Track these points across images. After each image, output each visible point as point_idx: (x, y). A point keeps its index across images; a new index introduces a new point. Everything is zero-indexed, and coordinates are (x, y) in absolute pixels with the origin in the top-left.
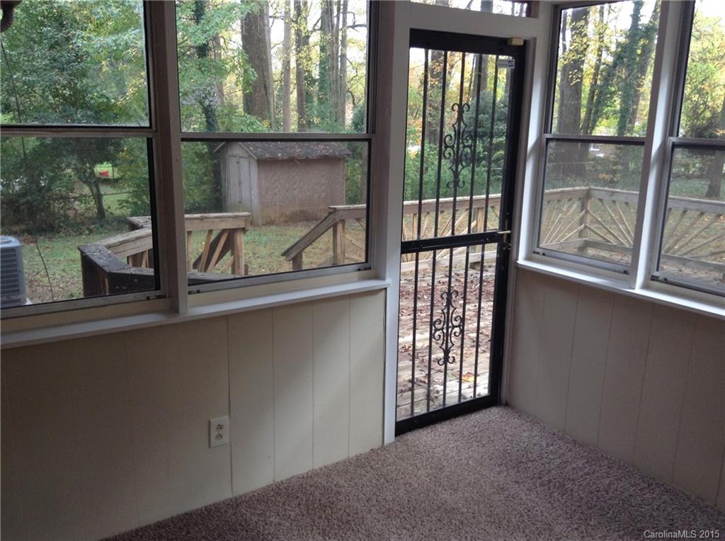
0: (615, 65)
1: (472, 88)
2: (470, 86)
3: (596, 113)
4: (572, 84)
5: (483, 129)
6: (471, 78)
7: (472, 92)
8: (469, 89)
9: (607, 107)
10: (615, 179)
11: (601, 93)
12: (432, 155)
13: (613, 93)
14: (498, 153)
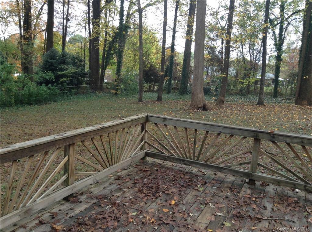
0: (113, 41)
1: (46, 47)
2: (45, 46)
3: (106, 62)
4: (96, 48)
5: (54, 67)
6: (45, 42)
7: (46, 49)
8: (45, 47)
9: (111, 60)
10: (118, 93)
11: (108, 53)
12: (27, 79)
13: (113, 54)
14: (62, 79)
